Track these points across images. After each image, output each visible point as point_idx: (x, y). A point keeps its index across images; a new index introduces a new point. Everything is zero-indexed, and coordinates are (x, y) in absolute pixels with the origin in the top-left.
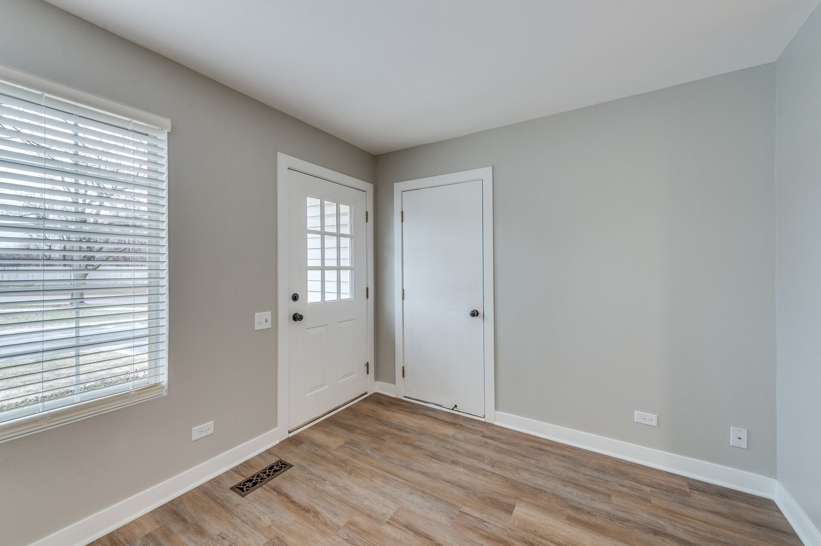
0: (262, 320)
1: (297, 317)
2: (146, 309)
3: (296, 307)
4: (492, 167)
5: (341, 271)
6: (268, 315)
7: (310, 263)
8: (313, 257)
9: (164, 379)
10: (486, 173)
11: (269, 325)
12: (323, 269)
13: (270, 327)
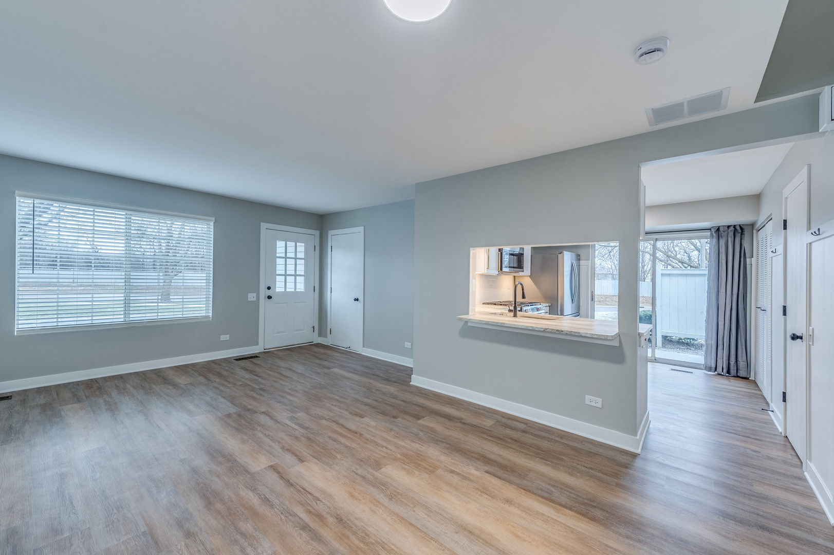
0: (252, 297)
1: (269, 297)
2: (205, 306)
3: (269, 293)
4: (363, 227)
5: (297, 277)
6: (255, 295)
7: (278, 272)
8: (280, 269)
9: (211, 315)
10: (361, 229)
11: (255, 299)
12: (286, 275)
13: (255, 300)
